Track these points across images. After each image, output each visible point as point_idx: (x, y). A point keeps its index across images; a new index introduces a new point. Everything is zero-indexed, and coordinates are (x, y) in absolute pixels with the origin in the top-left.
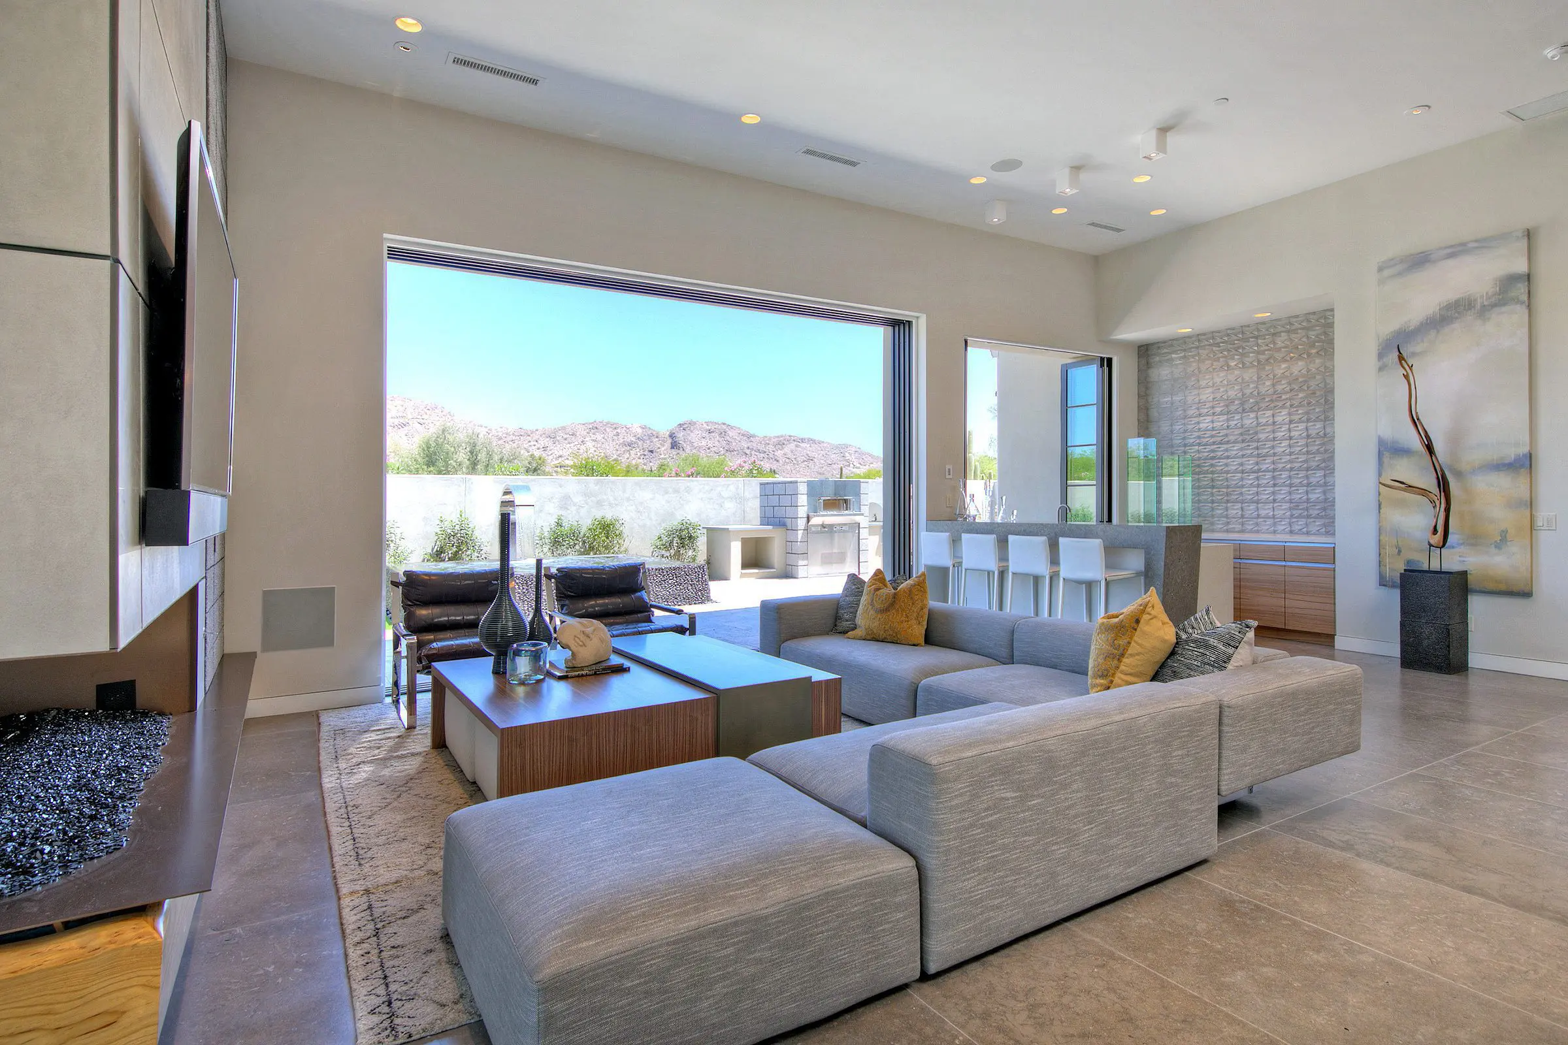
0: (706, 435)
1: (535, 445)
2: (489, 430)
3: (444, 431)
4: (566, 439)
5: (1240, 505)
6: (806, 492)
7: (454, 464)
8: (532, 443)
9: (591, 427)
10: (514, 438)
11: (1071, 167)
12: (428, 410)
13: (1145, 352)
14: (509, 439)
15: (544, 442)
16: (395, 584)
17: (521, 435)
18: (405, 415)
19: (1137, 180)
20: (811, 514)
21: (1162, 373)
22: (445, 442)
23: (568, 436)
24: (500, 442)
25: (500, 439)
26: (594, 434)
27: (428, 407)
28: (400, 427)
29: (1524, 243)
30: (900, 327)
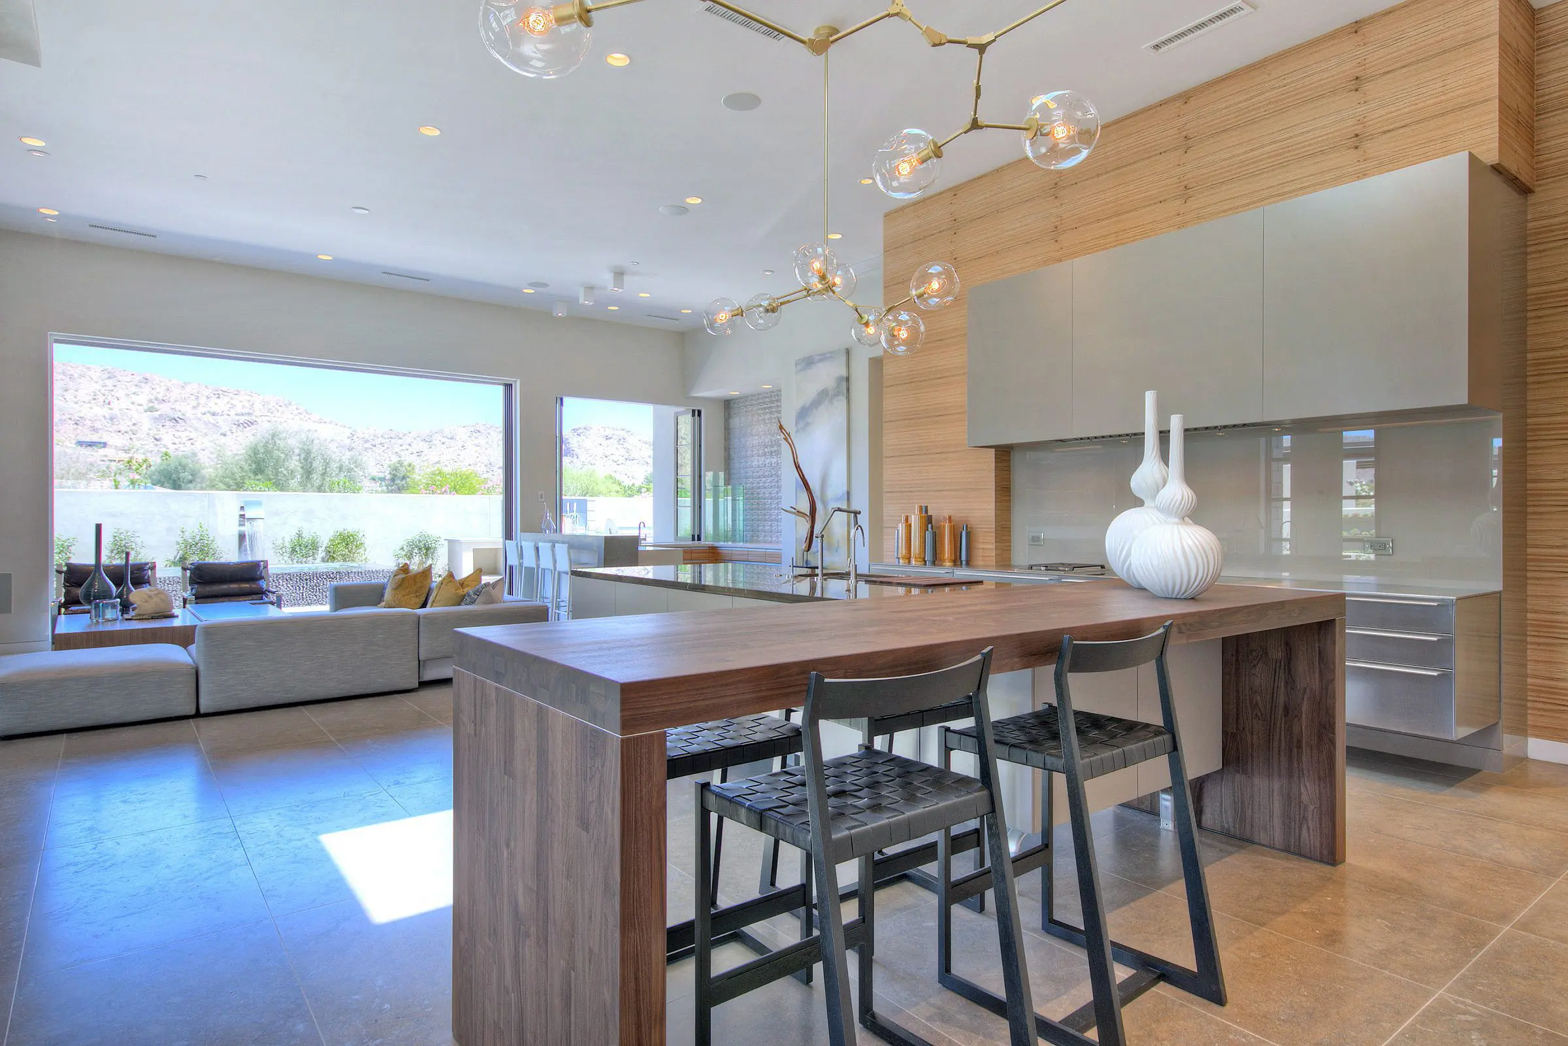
0: (605, 443)
1: (407, 450)
2: (353, 431)
3: (273, 436)
4: (443, 443)
7: (285, 472)
8: (403, 448)
9: (473, 430)
10: (383, 441)
11: (586, 288)
12: (280, 406)
13: (728, 405)
14: (377, 441)
15: (419, 445)
16: (59, 572)
17: (391, 438)
18: (251, 411)
19: (641, 295)
21: (736, 422)
22: (275, 448)
23: (446, 440)
24: (366, 445)
25: (367, 441)
26: (476, 438)
27: (280, 404)
28: (245, 425)
29: (844, 358)
30: (508, 387)
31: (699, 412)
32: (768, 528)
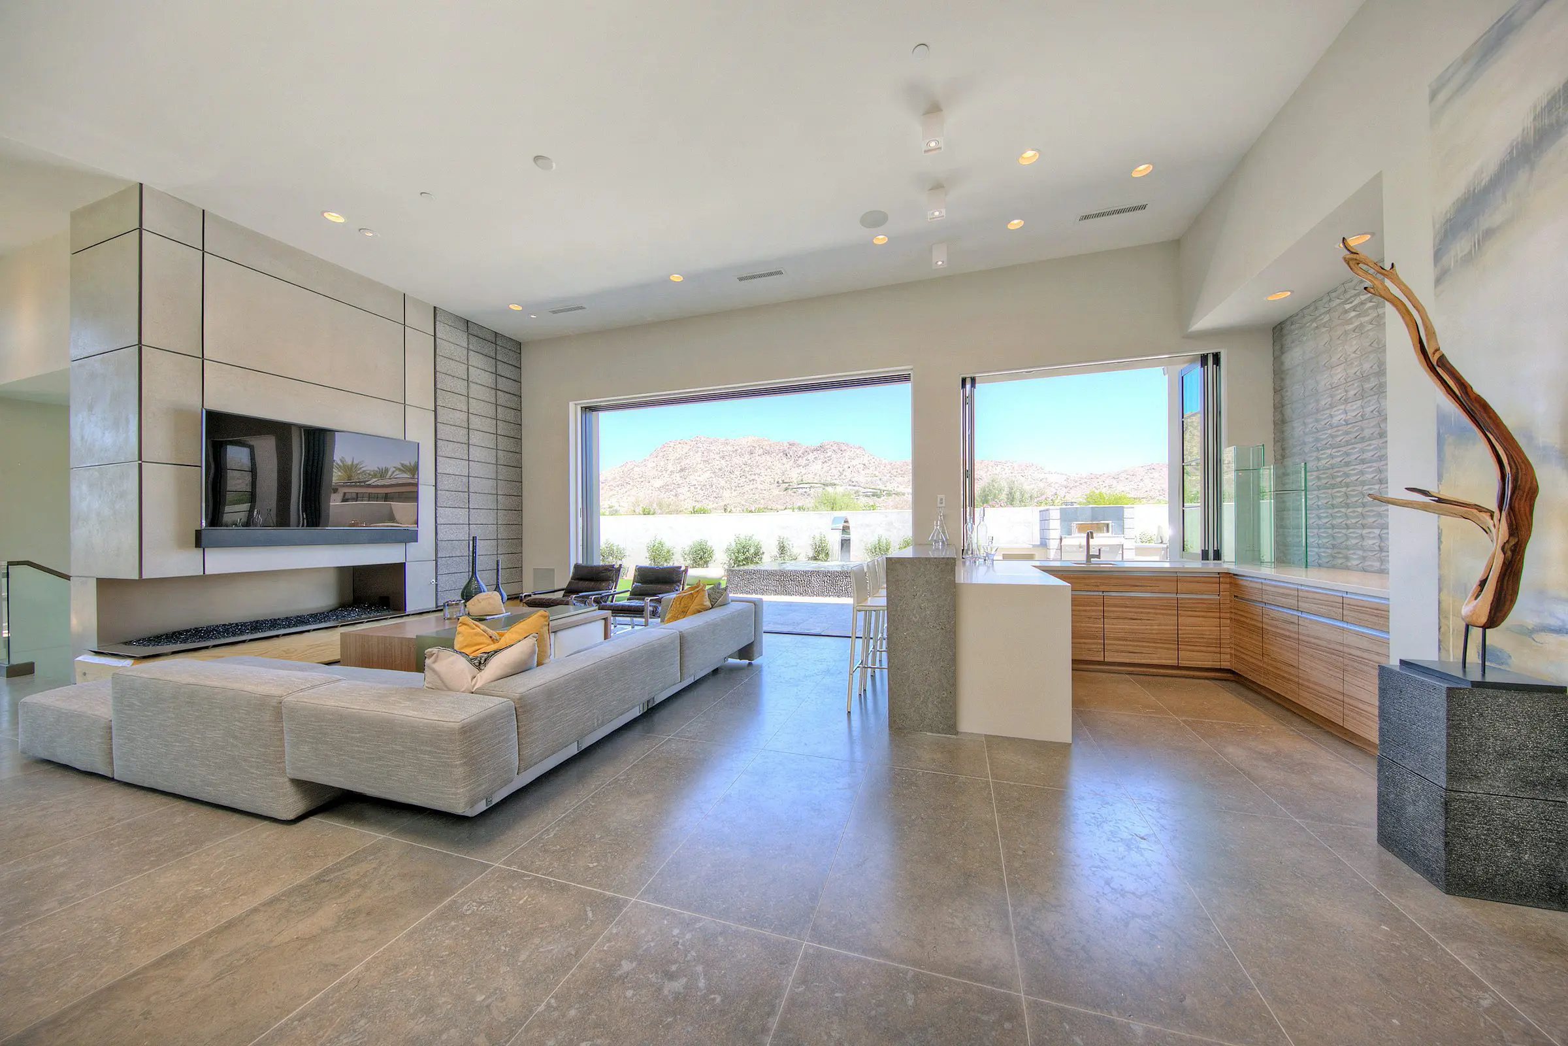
5: (1377, 531)
6: (1059, 518)
13: (1280, 332)
20: (1063, 536)
31: (1217, 358)
32: (1371, 542)
